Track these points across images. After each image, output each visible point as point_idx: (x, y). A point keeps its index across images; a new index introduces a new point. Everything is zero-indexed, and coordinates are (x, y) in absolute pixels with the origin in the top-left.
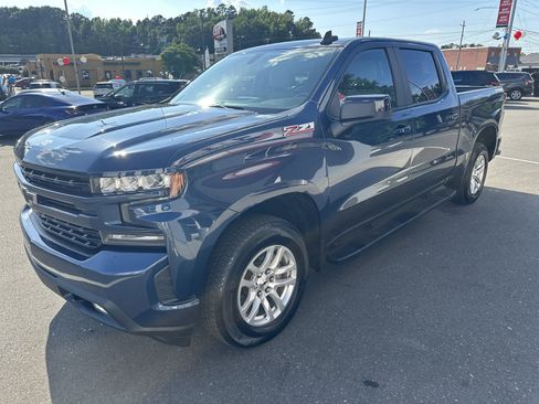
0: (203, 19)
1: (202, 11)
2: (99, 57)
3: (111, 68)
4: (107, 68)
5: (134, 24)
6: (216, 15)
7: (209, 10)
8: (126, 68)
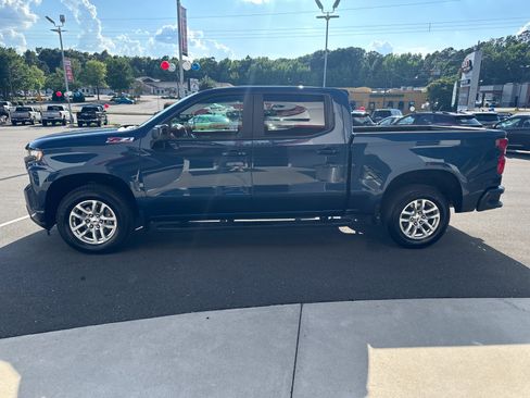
0: (499, 49)
1: (501, 40)
2: (369, 90)
3: (376, 100)
4: (372, 100)
5: (423, 58)
6: (516, 43)
7: (508, 38)
8: (391, 99)
